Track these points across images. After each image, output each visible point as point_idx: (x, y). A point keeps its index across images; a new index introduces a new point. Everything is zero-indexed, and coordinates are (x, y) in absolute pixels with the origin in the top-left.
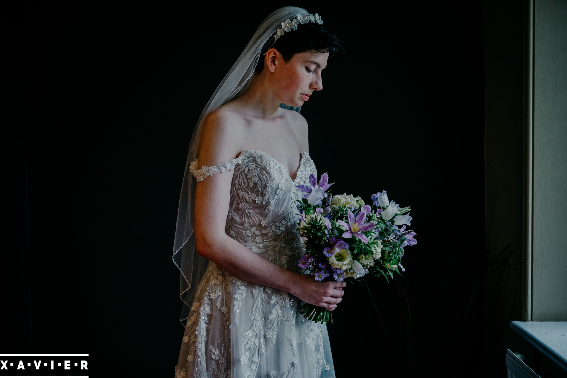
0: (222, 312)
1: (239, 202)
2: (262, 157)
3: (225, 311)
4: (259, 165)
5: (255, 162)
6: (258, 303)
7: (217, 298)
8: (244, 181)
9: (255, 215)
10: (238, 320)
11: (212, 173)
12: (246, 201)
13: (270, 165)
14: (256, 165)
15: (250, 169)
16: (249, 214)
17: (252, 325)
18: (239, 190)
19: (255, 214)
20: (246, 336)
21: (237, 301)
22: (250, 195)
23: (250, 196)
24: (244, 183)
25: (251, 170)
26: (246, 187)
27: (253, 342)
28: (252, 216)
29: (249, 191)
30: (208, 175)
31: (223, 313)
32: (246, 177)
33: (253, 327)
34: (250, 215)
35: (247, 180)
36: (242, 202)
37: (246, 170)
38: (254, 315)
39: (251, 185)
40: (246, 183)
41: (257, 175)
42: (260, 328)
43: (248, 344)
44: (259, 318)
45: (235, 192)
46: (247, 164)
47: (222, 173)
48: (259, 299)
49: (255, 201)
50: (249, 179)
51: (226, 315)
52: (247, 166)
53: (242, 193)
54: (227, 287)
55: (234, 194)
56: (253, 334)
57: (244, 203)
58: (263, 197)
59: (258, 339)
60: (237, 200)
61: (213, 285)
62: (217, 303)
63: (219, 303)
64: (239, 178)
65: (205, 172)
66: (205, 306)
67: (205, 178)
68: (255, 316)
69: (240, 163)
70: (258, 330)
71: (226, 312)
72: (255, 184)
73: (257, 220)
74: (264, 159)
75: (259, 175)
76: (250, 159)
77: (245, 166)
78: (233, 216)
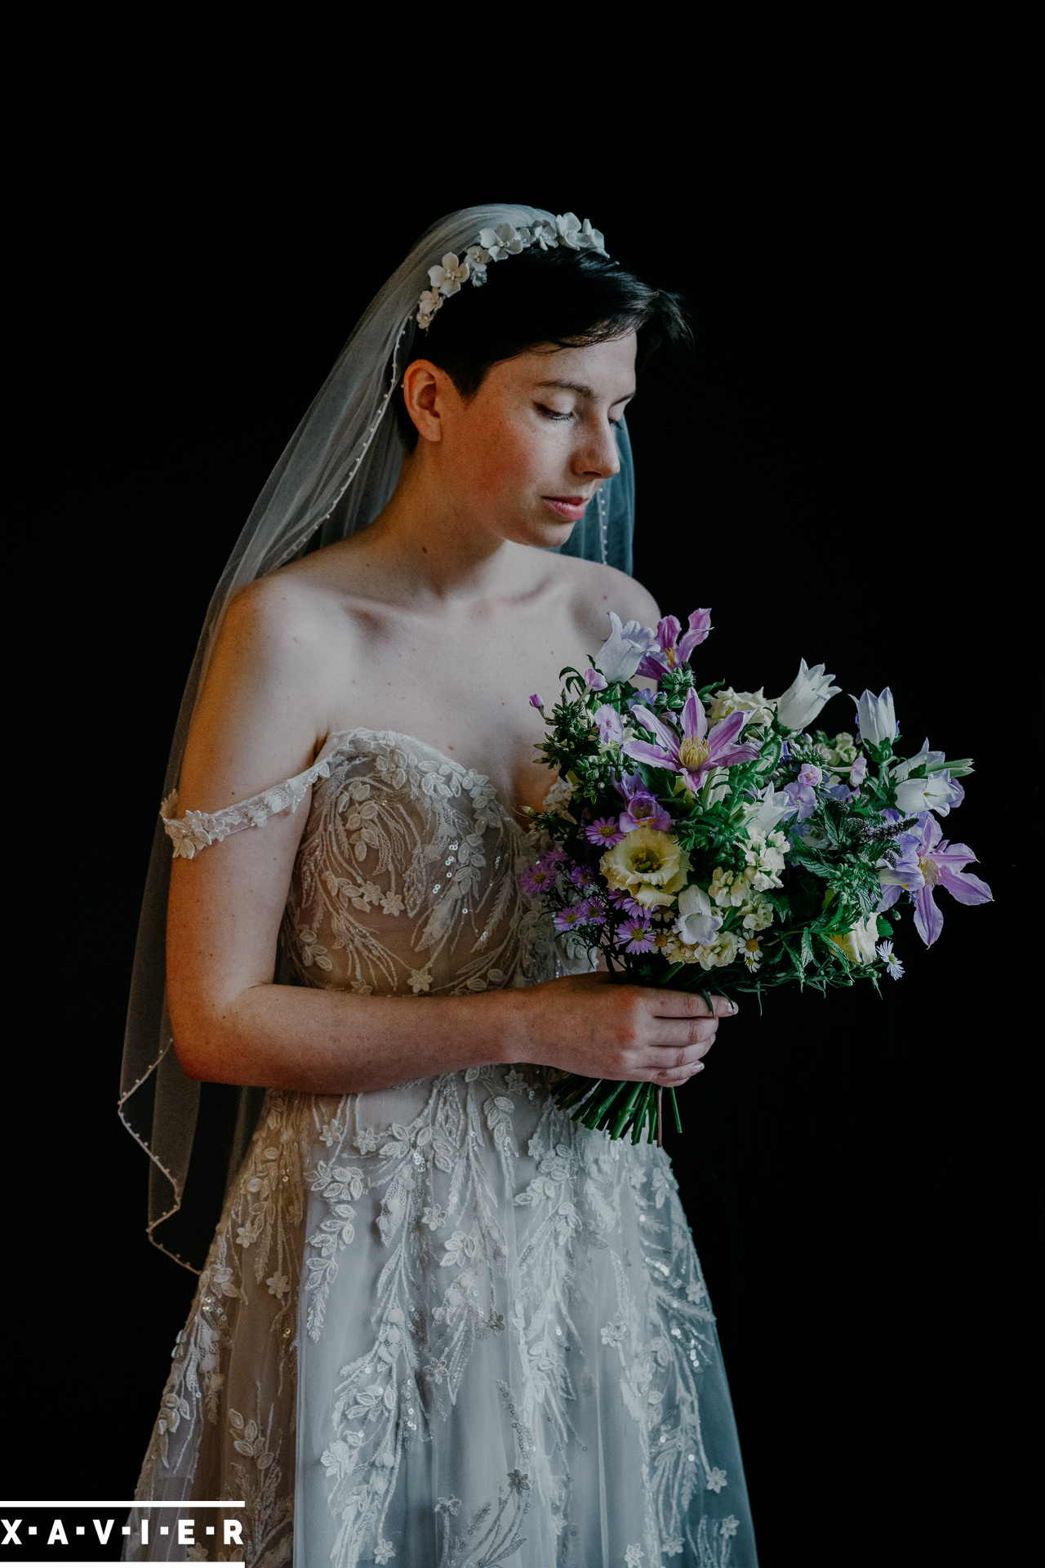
0: (271, 1292)
1: (331, 910)
2: (398, 754)
3: (279, 1291)
4: (385, 784)
5: (372, 774)
6: (397, 1264)
7: (255, 1243)
8: (338, 841)
9: (385, 956)
10: (317, 1324)
11: (222, 832)
12: (351, 908)
13: (423, 784)
14: (376, 784)
15: (357, 797)
16: (366, 953)
17: (374, 1340)
18: (327, 869)
19: (385, 952)
20: (349, 1376)
21: (319, 1255)
22: (360, 886)
23: (362, 890)
24: (339, 847)
25: (360, 803)
26: (345, 860)
27: (376, 1397)
28: (379, 958)
29: (358, 874)
30: (210, 838)
31: (275, 1295)
32: (344, 825)
33: (376, 1347)
34: (370, 956)
35: (348, 837)
36: (340, 911)
37: (341, 803)
38: (382, 1304)
39: (361, 853)
40: (346, 847)
41: (376, 820)
42: (402, 1351)
43: (356, 1403)
44: (397, 1315)
45: (316, 875)
46: (347, 782)
47: (256, 826)
48: (403, 1250)
49: (381, 908)
50: (354, 831)
51: (283, 1303)
52: (346, 788)
53: (337, 880)
54: (290, 1208)
55: (314, 884)
56: (376, 1371)
57: (346, 914)
58: (406, 894)
59: (395, 1385)
60: (325, 904)
61: (249, 1197)
62: (256, 1259)
63: (261, 1261)
64: (325, 830)
65: (198, 830)
66: (218, 1266)
67: (201, 848)
68: (385, 1308)
69: (326, 774)
70: (397, 1356)
71: (284, 1293)
72: (372, 852)
73: (394, 974)
74: (401, 761)
75: (382, 819)
76: (357, 762)
77: (340, 789)
78: (318, 958)
